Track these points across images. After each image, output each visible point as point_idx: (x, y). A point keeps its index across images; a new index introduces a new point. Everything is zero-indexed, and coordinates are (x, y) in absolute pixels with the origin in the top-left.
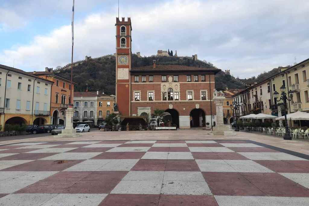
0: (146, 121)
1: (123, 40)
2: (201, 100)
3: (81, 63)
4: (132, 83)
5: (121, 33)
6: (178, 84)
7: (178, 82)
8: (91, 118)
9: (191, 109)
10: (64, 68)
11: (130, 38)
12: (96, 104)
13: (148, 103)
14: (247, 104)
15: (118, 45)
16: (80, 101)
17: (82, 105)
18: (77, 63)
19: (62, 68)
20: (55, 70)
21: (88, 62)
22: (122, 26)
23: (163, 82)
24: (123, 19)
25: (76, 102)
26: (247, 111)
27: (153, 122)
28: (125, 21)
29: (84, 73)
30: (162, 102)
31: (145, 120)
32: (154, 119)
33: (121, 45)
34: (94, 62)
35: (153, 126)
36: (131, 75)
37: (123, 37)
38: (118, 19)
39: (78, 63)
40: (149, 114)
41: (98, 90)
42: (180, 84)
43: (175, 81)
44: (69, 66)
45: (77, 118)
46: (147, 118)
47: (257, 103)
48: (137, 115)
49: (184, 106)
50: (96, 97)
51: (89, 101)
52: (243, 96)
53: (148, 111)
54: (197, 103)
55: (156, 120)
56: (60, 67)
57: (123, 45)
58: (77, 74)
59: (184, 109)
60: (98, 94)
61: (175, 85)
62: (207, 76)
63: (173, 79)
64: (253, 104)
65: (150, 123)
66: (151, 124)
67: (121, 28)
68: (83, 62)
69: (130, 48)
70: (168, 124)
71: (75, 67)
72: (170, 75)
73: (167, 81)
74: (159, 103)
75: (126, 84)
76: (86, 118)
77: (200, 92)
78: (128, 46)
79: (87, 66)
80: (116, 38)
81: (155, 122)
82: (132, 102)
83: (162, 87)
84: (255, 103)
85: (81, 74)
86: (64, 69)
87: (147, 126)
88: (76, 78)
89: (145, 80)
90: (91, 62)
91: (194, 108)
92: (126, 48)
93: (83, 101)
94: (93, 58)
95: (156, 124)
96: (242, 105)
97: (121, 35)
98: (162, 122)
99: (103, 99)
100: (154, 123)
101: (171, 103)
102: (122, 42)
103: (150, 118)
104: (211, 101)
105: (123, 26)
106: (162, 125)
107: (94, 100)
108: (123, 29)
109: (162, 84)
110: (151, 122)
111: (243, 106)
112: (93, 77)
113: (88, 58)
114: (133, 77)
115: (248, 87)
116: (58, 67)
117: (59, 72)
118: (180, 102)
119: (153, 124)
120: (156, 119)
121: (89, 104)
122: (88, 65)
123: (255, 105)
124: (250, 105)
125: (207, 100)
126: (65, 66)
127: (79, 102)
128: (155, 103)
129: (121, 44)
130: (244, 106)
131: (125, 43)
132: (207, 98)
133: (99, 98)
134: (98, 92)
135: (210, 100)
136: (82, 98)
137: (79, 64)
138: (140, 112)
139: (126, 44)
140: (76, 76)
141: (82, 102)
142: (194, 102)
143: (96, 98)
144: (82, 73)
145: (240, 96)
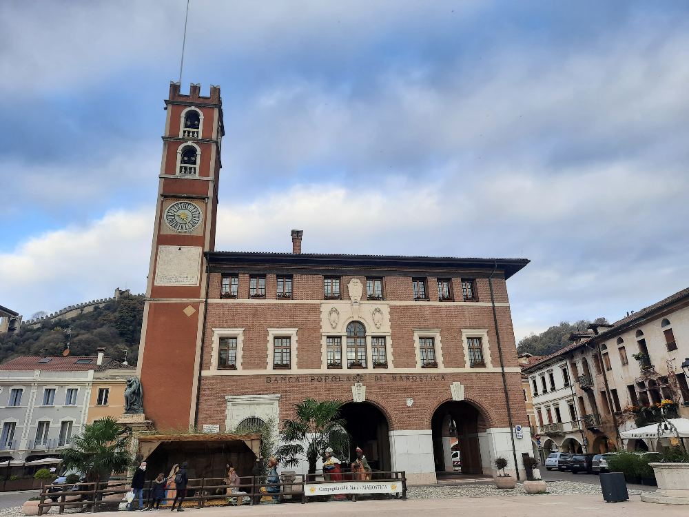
0: (259, 456)
1: (189, 153)
2: (467, 369)
3: (101, 306)
4: (209, 301)
5: (182, 128)
6: (384, 306)
7: (383, 299)
8: (61, 448)
9: (432, 405)
10: (54, 317)
11: (214, 148)
12: (87, 397)
13: (268, 378)
14: (597, 388)
15: (169, 165)
16: (28, 385)
17: (32, 399)
18: (90, 305)
19: (47, 316)
20: (28, 321)
21: (118, 302)
22: (189, 109)
23: (326, 298)
24: (195, 89)
25: (14, 390)
26: (597, 415)
27: (288, 458)
28: (201, 95)
29: (104, 330)
30: (327, 376)
31: (256, 450)
32: (294, 443)
33: (181, 168)
34: (134, 302)
35: (289, 479)
36: (209, 271)
37: (190, 143)
38: (175, 88)
39: (93, 306)
40: (271, 420)
41: (101, 351)
42: (391, 307)
43: (372, 298)
44: (68, 311)
45: (7, 448)
46: (262, 443)
47: (652, 383)
48: (222, 427)
49: (407, 391)
50: (91, 373)
51: (62, 385)
52: (574, 366)
53: (269, 410)
54: (455, 377)
55: (306, 449)
56: (42, 313)
57: (185, 168)
58: (83, 331)
59: (410, 402)
60: (99, 362)
61: (373, 310)
62: (482, 284)
63: (365, 291)
64: (631, 388)
65: (274, 465)
66: (281, 469)
67: (183, 114)
68: (108, 302)
69: (212, 177)
70: (357, 467)
71: (84, 314)
72: (356, 273)
73: (342, 295)
74: (312, 378)
75: (186, 305)
76: (41, 447)
77: (464, 338)
78: (204, 172)
79: (115, 311)
80: (165, 144)
81: (297, 456)
82: (204, 373)
83: (324, 316)
84: (641, 385)
85: (95, 331)
86: (53, 320)
87: (263, 480)
88: (80, 341)
89: (261, 292)
90: (126, 301)
91: (443, 398)
92: (197, 177)
93: (40, 384)
94: (133, 294)
95: (303, 467)
96: (573, 395)
97: (181, 135)
98: (334, 460)
99: (113, 377)
100: (293, 461)
101: (359, 378)
102: (186, 159)
103: (277, 441)
104: (503, 374)
105: (193, 108)
106: (331, 475)
107: (82, 384)
108: (192, 119)
109: (327, 306)
110: (278, 460)
111: (576, 399)
112: (127, 341)
113: (122, 293)
114: (216, 276)
115: (582, 340)
116: (38, 314)
117: (39, 326)
118: (394, 376)
119: (289, 468)
120: (305, 444)
121: (61, 396)
122: (119, 309)
123: (637, 390)
124: (614, 391)
125: (490, 368)
126: (56, 313)
127: (24, 388)
128: (298, 378)
129: (178, 164)
130: (581, 399)
131: (195, 163)
132: (488, 359)
133: (100, 375)
134: (101, 355)
135: (499, 370)
136: (36, 375)
137: (96, 308)
138: (235, 415)
139: (197, 166)
140: (80, 337)
141: (34, 390)
142: (443, 376)
143: (90, 375)
144: (99, 330)
145: (561, 367)
